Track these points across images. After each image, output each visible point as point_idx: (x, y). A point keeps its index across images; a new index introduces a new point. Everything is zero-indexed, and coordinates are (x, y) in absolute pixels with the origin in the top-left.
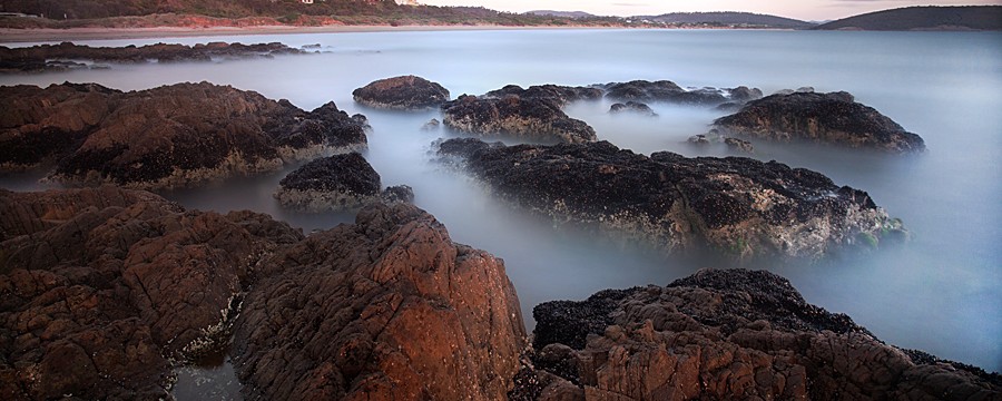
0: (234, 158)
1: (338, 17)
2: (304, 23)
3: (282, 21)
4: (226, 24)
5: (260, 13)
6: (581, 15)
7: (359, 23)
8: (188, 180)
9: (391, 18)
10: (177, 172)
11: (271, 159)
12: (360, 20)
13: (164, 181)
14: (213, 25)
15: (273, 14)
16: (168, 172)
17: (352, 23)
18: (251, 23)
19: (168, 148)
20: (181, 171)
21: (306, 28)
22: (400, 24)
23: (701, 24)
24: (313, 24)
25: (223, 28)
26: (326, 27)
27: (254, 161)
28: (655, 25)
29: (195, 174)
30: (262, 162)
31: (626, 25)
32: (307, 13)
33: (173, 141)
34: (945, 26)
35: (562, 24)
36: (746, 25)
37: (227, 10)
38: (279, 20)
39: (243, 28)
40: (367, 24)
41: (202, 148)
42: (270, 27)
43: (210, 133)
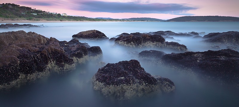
0: (51, 65)
1: (45, 19)
2: (35, 20)
3: (28, 19)
4: (10, 20)
5: (20, 17)
6: (109, 19)
7: (51, 20)
8: (29, 80)
9: (60, 19)
10: (22, 76)
11: (71, 64)
12: (51, 19)
13: (14, 83)
14: (5, 20)
15: (24, 17)
16: (16, 77)
17: (49, 20)
18: (18, 20)
19: (15, 62)
20: (24, 76)
21: (35, 21)
22: (63, 21)
23: (139, 21)
24: (37, 20)
25: (8, 21)
26: (41, 21)
27: (63, 66)
28: (128, 21)
29: (33, 76)
30: (67, 66)
31: (121, 21)
32: (35, 17)
33: (18, 57)
34: (193, 21)
35: (105, 21)
36: (149, 21)
37: (10, 16)
38: (27, 19)
39: (15, 21)
40: (53, 20)
41: (35, 61)
42: (24, 21)
43: (38, 52)
